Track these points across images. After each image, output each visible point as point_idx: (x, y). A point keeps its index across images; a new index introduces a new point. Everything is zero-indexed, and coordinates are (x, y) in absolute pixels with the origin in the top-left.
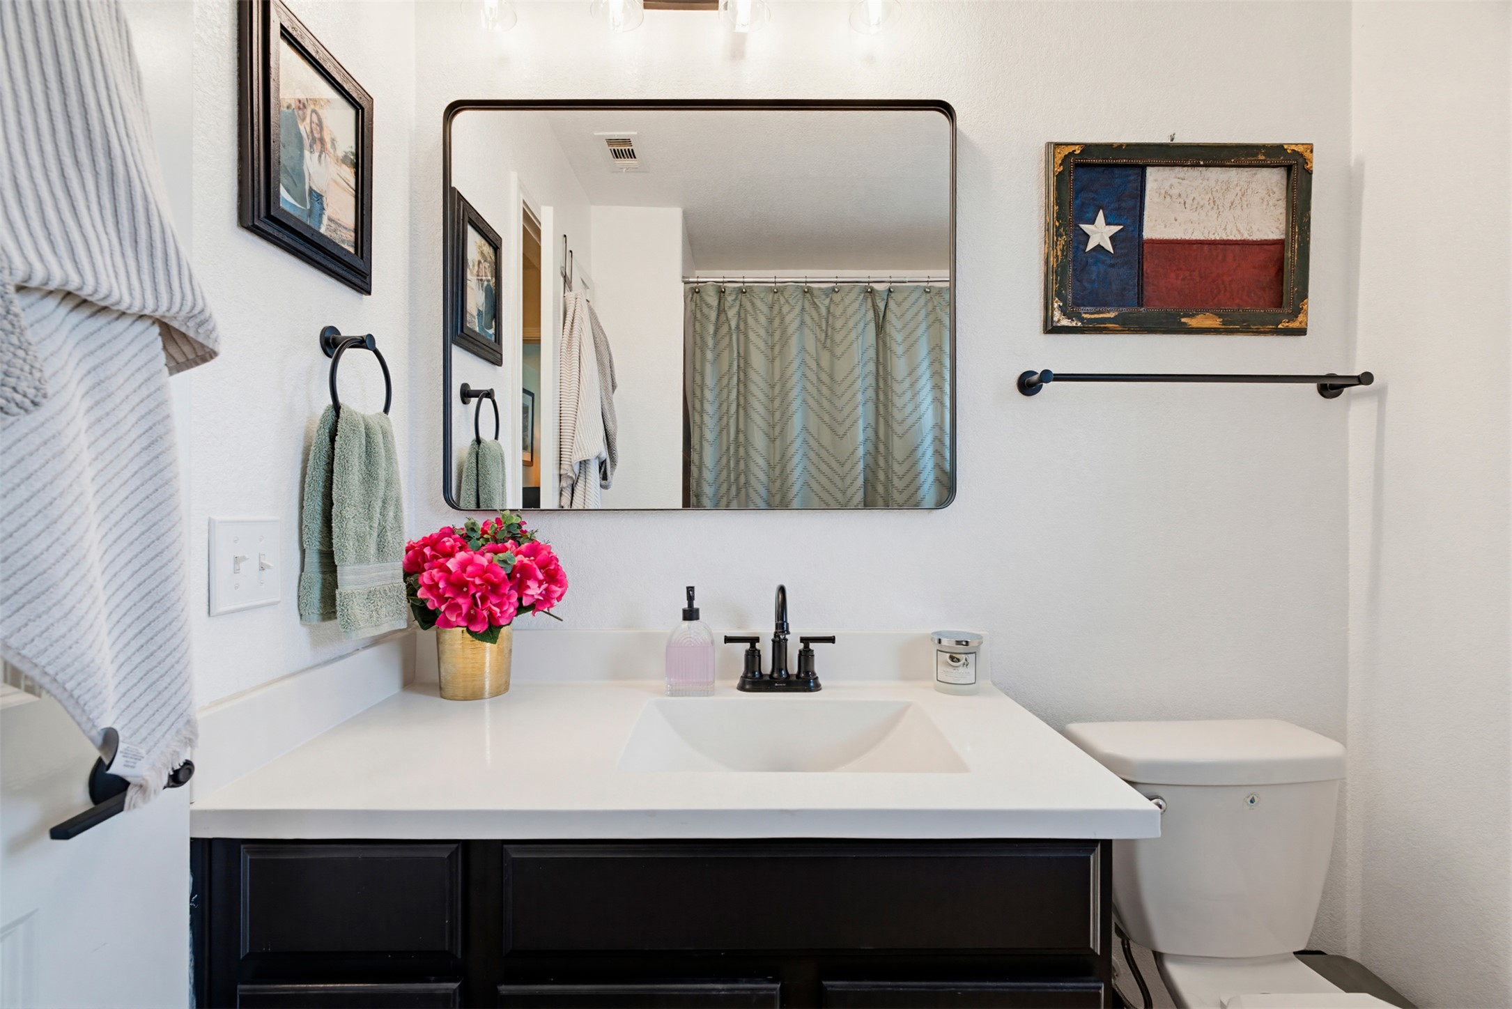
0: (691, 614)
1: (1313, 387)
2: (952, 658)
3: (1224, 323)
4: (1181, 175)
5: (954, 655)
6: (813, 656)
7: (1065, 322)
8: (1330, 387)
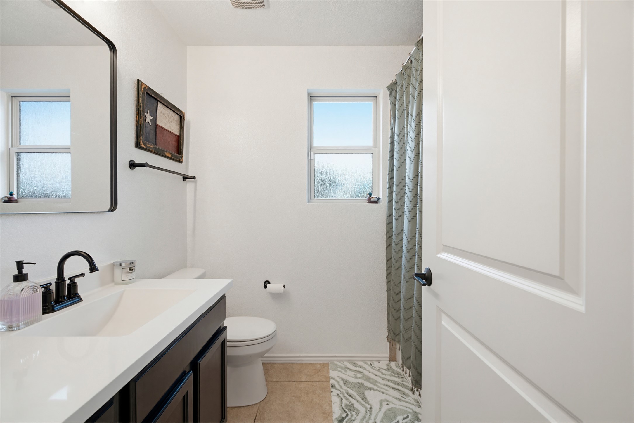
0: (20, 277)
1: (181, 177)
2: (130, 270)
3: (172, 156)
4: (164, 108)
5: (131, 268)
6: (77, 285)
7: (143, 146)
8: (185, 178)
